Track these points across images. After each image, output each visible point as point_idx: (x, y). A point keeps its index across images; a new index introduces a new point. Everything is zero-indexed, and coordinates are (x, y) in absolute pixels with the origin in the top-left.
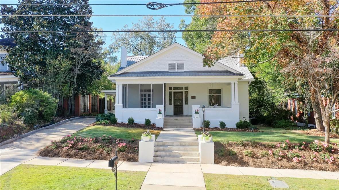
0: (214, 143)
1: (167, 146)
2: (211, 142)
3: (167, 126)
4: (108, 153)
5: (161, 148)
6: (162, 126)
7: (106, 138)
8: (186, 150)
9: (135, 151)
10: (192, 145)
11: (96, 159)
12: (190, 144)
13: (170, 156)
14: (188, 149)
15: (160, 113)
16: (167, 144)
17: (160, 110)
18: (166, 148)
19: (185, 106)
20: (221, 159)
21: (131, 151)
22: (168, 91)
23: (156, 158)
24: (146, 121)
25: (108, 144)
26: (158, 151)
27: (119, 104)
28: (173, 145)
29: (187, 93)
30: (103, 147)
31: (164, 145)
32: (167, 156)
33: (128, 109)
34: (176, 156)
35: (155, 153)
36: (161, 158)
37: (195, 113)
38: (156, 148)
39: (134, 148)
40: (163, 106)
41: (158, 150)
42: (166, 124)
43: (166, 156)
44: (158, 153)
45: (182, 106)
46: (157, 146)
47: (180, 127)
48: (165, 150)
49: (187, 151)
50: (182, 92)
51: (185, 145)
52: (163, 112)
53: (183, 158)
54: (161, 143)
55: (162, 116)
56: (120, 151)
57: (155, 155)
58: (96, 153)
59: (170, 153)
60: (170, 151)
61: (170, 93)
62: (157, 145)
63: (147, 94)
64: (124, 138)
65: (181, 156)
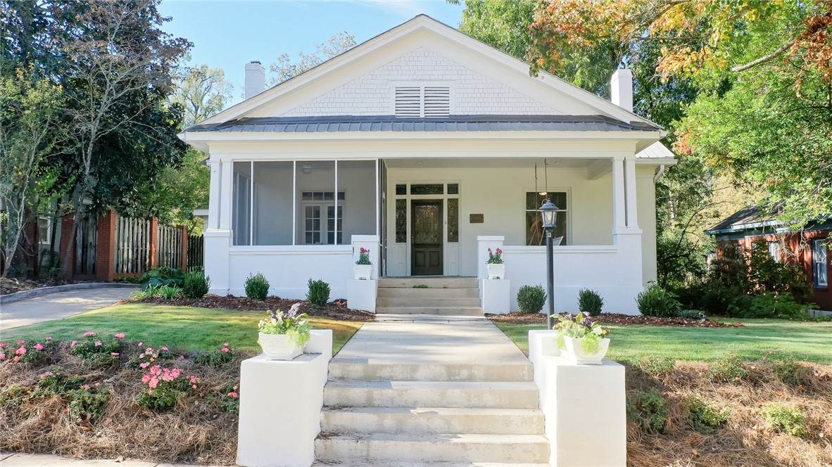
0: (622, 369)
1: (384, 381)
2: (606, 361)
3: (389, 308)
4: (89, 416)
5: (357, 393)
6: (371, 307)
7: (98, 343)
8: (474, 401)
9: (225, 408)
10: (501, 379)
11: (16, 449)
12: (495, 375)
13: (397, 433)
14: (488, 398)
15: (364, 260)
16: (385, 373)
17: (363, 251)
18: (380, 394)
19: (447, 247)
20: (658, 449)
21: (203, 408)
22: (392, 197)
23: (328, 442)
24: (311, 287)
25: (96, 373)
26: (340, 407)
27: (220, 231)
28: (412, 379)
29: (454, 204)
30: (66, 390)
31: (372, 379)
32: (386, 432)
33: (252, 248)
34: (430, 434)
35: (327, 417)
36: (352, 444)
37: (490, 262)
38: (335, 395)
39: (223, 391)
40: (377, 238)
41: (344, 402)
42: (385, 301)
43: (382, 433)
44: (342, 419)
45: (439, 245)
46: (339, 383)
47: (435, 310)
48: (376, 403)
49: (484, 407)
50: (440, 203)
51: (471, 379)
52: (374, 257)
53: (463, 444)
54: (356, 370)
55: (373, 270)
56: (151, 408)
57: (325, 428)
58: (26, 418)
59: (400, 415)
60: (399, 407)
61: (401, 205)
62: (342, 378)
63: (323, 206)
64: (192, 346)
65: (455, 435)
